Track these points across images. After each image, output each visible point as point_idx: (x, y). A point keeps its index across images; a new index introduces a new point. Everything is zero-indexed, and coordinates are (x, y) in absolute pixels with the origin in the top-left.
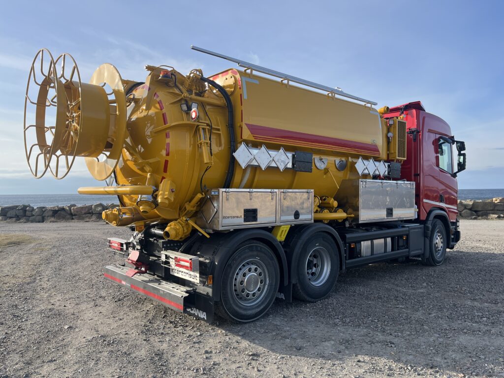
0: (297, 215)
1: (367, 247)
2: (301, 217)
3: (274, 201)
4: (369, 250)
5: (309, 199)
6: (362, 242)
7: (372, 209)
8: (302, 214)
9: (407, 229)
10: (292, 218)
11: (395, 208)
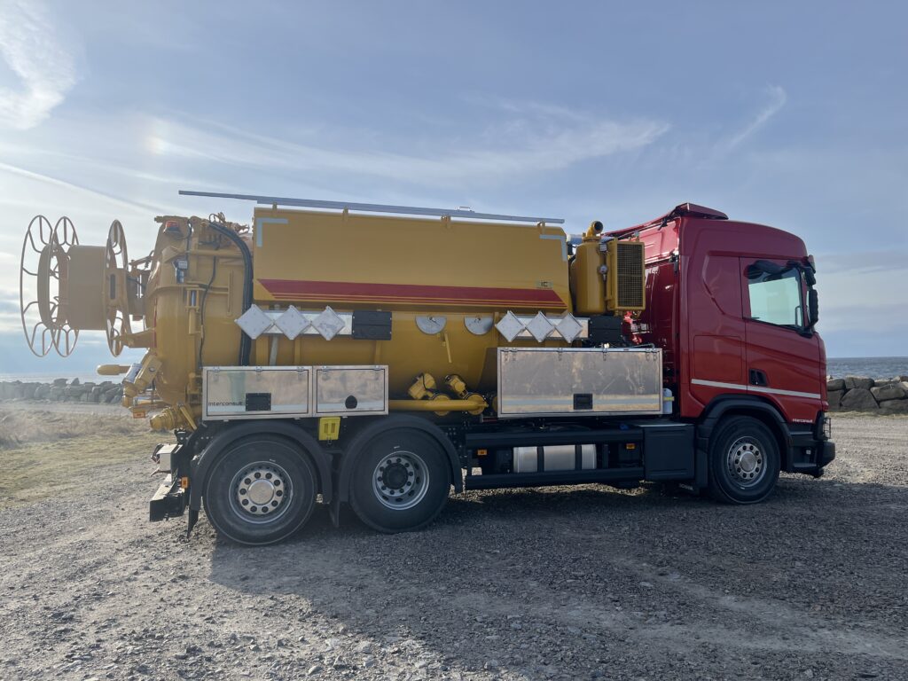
0: (351, 402)
1: (527, 458)
2: (360, 406)
3: (305, 383)
4: (535, 462)
5: (377, 379)
6: (515, 449)
7: (530, 394)
8: (362, 401)
9: (641, 431)
10: (343, 407)
11: (598, 394)
